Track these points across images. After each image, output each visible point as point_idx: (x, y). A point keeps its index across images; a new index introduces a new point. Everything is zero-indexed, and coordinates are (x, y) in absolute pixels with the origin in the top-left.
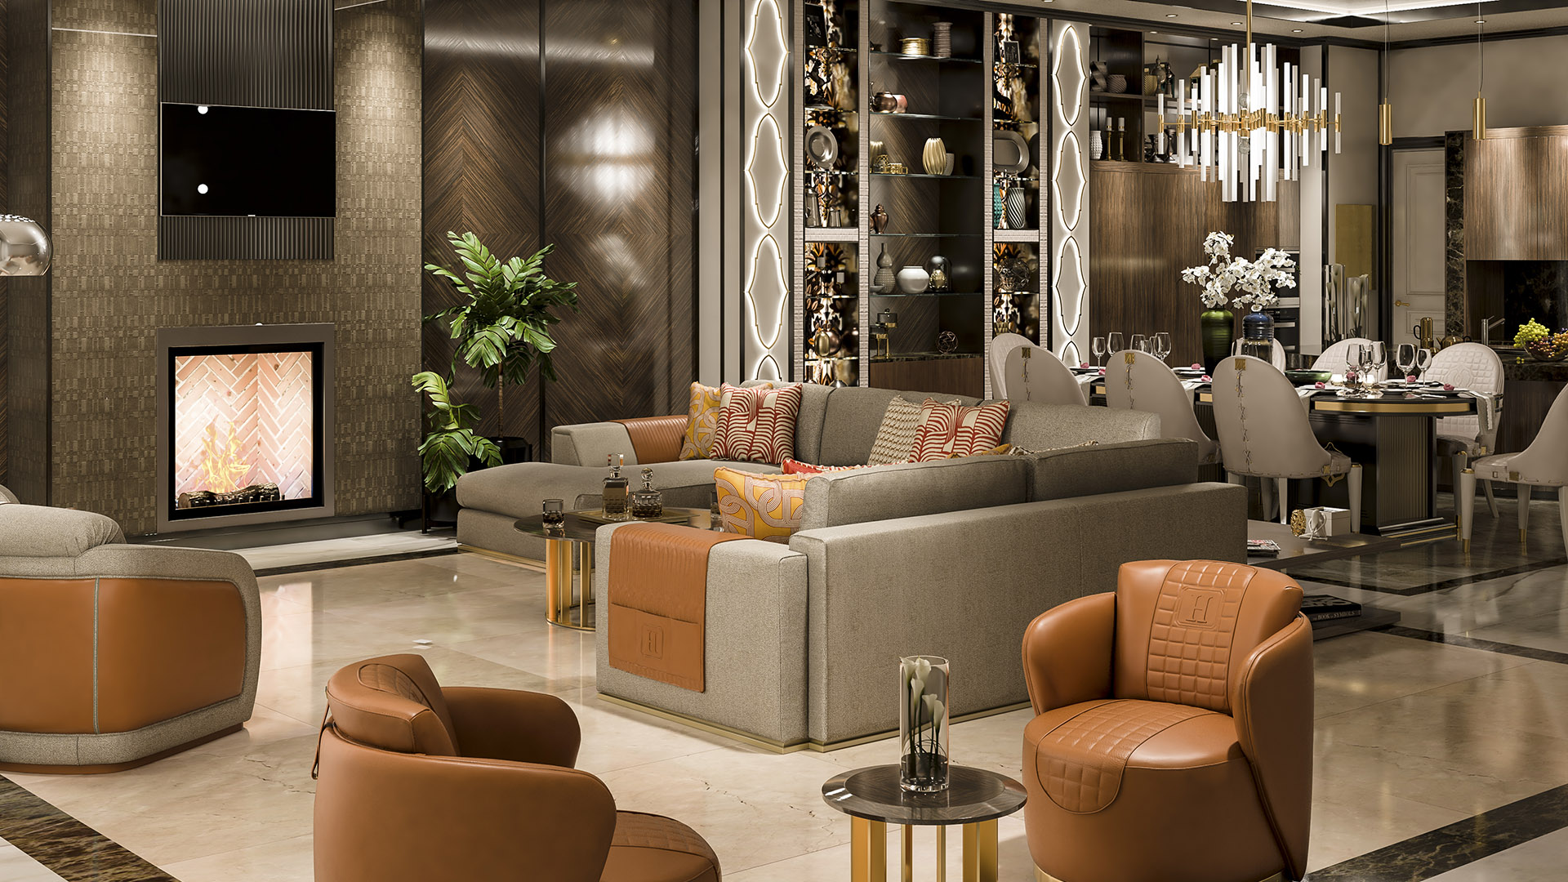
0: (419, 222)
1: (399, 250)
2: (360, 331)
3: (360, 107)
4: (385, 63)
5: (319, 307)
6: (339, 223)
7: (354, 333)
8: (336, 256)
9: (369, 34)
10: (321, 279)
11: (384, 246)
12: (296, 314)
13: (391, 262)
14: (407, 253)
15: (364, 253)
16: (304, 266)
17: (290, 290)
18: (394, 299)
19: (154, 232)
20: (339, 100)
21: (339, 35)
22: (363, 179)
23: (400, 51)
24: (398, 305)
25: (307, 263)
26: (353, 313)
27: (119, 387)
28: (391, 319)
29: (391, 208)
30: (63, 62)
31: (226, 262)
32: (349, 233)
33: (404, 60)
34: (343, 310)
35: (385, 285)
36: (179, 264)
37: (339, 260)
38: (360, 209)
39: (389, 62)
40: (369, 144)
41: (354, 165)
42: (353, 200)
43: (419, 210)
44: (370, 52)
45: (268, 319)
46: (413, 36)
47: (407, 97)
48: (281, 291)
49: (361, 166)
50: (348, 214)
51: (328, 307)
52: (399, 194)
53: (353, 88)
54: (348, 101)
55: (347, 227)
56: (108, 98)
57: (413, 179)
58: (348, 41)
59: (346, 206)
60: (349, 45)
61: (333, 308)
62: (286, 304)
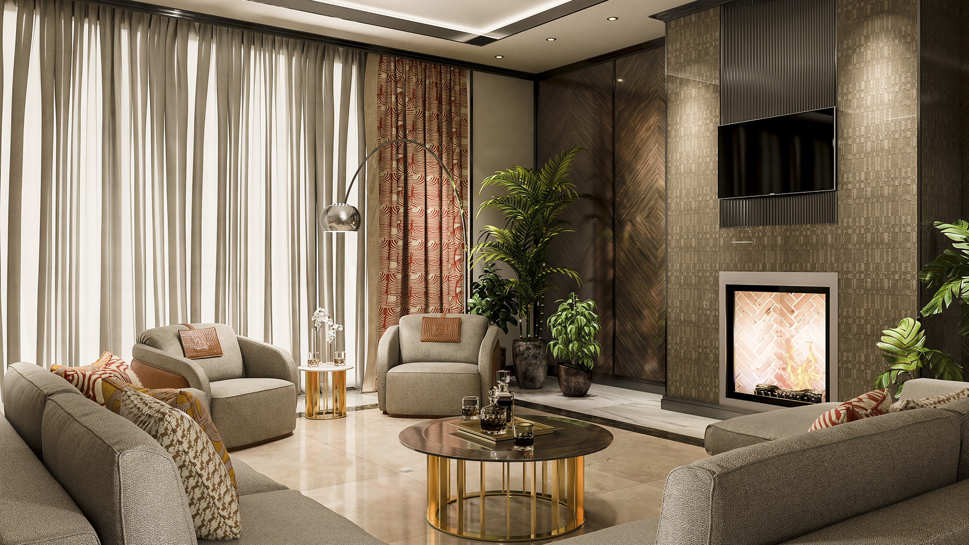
0: (915, 187)
1: (895, 213)
2: (859, 280)
3: (860, 98)
4: (882, 57)
5: (826, 260)
6: (841, 194)
7: (855, 281)
8: (840, 220)
9: (867, 38)
10: (827, 238)
11: (881, 209)
12: (809, 265)
13: (887, 223)
14: (903, 214)
15: (863, 217)
16: (815, 229)
17: (804, 246)
18: (890, 254)
19: (718, 210)
20: (842, 97)
21: (842, 45)
22: (862, 156)
23: (896, 43)
24: (895, 259)
25: (817, 226)
26: (854, 265)
27: (699, 308)
28: (888, 270)
29: (888, 177)
30: (673, 113)
31: (761, 228)
32: (850, 201)
33: (901, 49)
34: (845, 262)
35: (882, 242)
36: (732, 230)
37: (842, 222)
38: (860, 181)
39: (886, 55)
40: (867, 128)
41: (855, 147)
42: (854, 174)
43: (915, 177)
44: (869, 52)
45: (789, 268)
46: (909, 27)
47: (903, 80)
48: (797, 248)
49: (861, 145)
50: (850, 187)
51: (833, 260)
52: (895, 165)
53: (854, 84)
54: (850, 97)
55: (849, 196)
56: (694, 130)
57: (908, 150)
58: (850, 48)
59: (847, 180)
60: (850, 52)
61: (837, 260)
62: (801, 258)
